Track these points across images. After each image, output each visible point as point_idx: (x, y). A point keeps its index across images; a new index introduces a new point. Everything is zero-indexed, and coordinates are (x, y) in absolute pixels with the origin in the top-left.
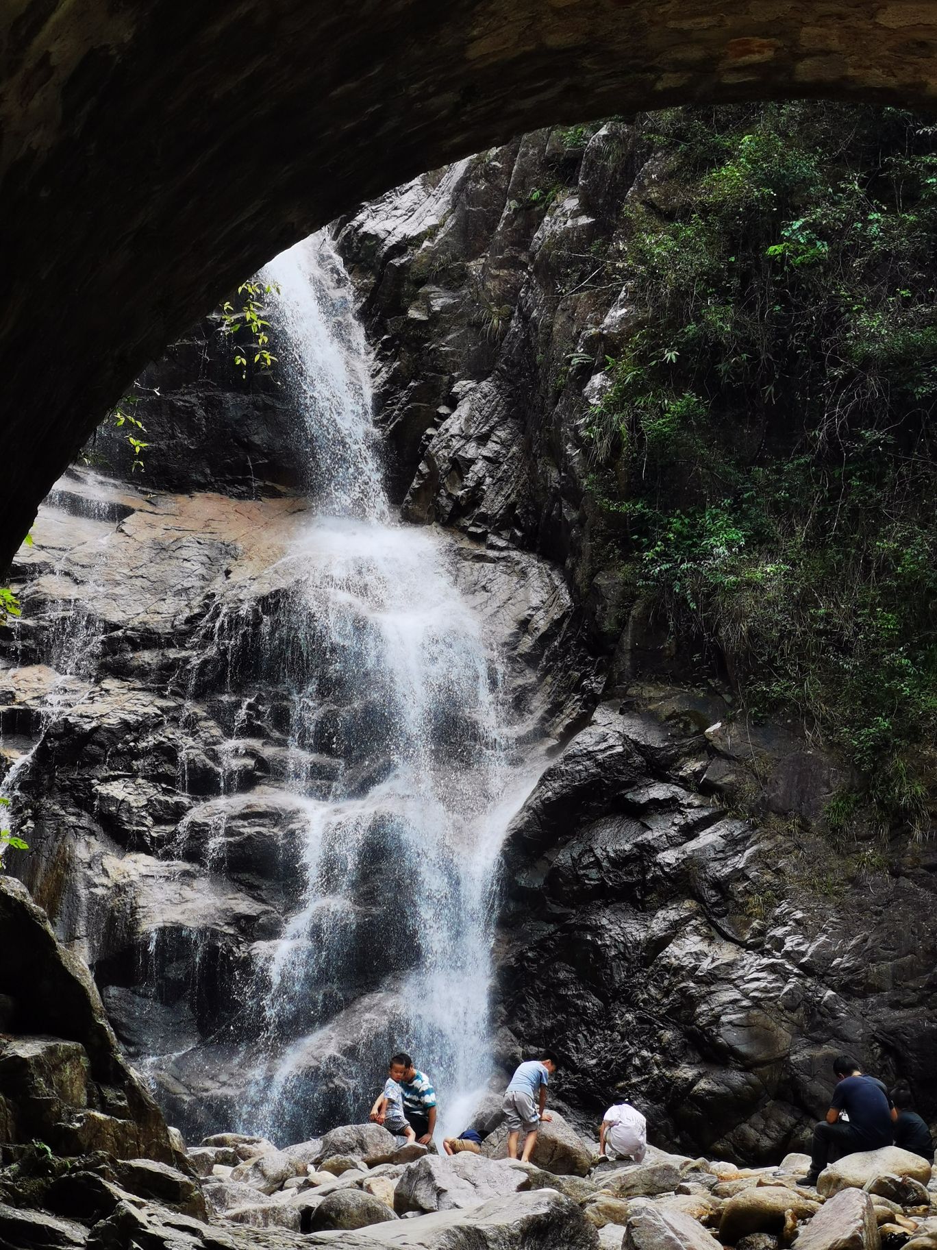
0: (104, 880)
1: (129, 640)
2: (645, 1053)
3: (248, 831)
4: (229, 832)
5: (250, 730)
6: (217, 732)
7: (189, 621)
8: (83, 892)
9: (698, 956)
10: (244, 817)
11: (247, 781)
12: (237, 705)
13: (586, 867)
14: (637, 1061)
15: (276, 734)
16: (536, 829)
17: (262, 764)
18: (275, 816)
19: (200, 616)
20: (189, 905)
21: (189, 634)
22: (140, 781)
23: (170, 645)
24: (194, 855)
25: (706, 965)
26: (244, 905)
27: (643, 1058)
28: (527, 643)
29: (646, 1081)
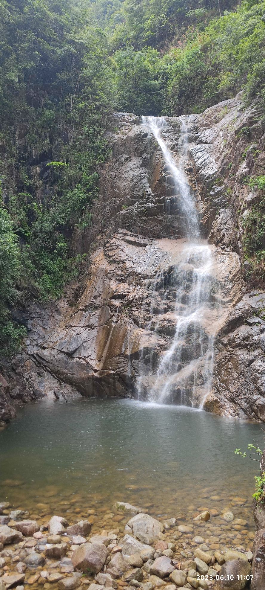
0: (133, 335)
1: (142, 277)
2: (246, 390)
3: (163, 324)
4: (160, 324)
5: (167, 298)
6: (160, 299)
7: (155, 272)
8: (129, 338)
9: (260, 366)
10: (163, 321)
11: (165, 311)
12: (165, 292)
13: (237, 339)
14: (244, 393)
15: (173, 299)
16: (227, 328)
17: (169, 307)
18: (170, 321)
19: (157, 271)
20: (150, 342)
21: (155, 275)
22: (142, 311)
23: (151, 278)
24: (152, 329)
25: (261, 369)
26: (162, 342)
27: (245, 392)
28: (231, 277)
29: (245, 398)
